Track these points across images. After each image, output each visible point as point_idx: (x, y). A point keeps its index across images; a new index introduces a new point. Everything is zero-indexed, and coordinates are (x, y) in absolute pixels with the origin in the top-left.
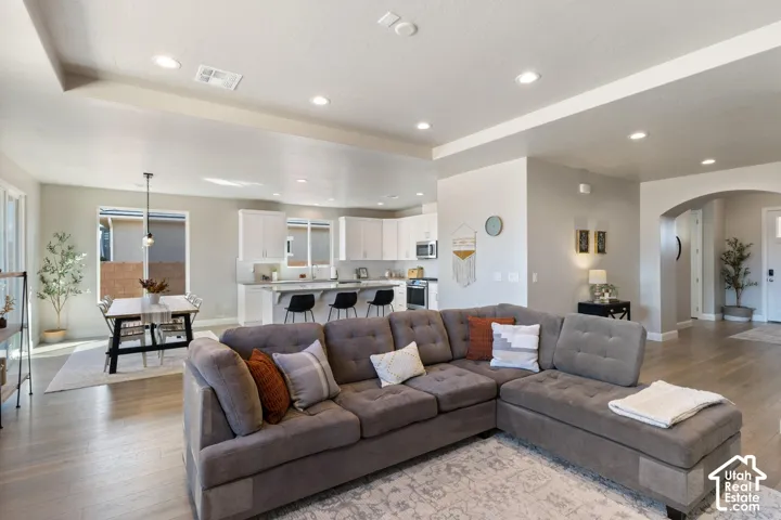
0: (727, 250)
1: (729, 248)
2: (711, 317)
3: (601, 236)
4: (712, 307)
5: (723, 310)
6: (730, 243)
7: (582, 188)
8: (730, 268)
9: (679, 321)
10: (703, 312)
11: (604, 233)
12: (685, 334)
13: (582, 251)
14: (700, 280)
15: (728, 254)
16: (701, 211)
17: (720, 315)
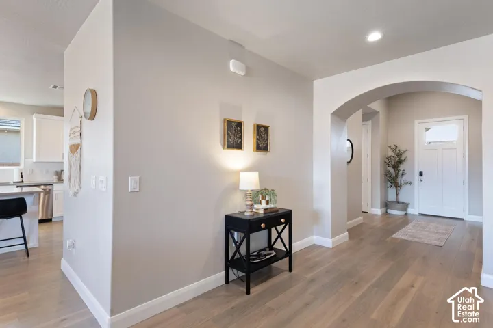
0: (389, 155)
1: (391, 153)
2: (378, 211)
3: (262, 133)
4: (378, 202)
5: (387, 205)
6: (392, 149)
7: (233, 66)
8: (391, 170)
9: (349, 219)
10: (372, 207)
11: (266, 128)
12: (354, 232)
13: (230, 146)
14: (370, 180)
15: (390, 158)
16: (370, 121)
17: (384, 209)
